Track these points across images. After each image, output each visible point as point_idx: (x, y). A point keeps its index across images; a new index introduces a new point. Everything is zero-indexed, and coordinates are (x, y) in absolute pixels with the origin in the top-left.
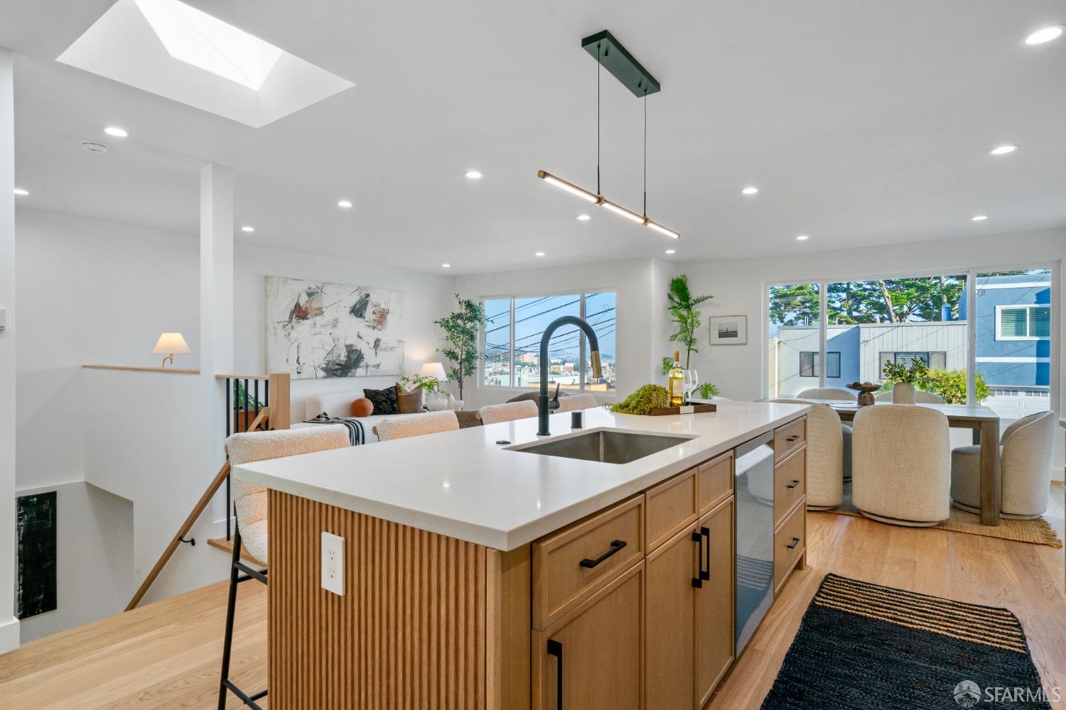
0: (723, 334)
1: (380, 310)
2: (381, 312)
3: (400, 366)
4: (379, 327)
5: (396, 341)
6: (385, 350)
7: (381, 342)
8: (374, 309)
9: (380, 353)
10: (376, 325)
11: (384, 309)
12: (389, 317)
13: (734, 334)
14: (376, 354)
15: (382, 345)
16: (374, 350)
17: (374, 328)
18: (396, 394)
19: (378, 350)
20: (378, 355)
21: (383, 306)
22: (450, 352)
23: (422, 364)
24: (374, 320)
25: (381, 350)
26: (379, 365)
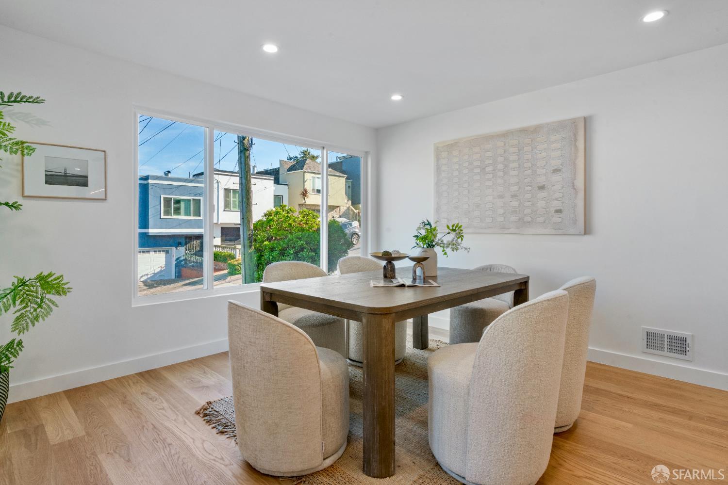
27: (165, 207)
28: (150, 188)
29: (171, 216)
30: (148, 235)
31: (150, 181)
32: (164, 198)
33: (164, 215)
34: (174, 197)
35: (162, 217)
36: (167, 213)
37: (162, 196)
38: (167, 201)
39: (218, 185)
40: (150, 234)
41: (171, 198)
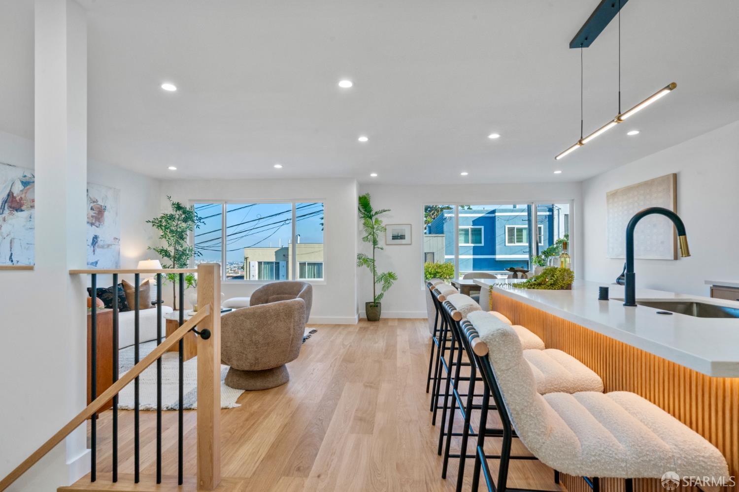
0: (395, 238)
1: (98, 206)
2: (99, 208)
3: (116, 263)
4: (97, 224)
5: (113, 238)
6: (103, 247)
7: (99, 239)
8: (92, 205)
9: (98, 250)
10: (94, 222)
11: (101, 206)
12: (106, 214)
13: (402, 237)
14: (94, 251)
15: (100, 243)
16: (92, 247)
17: (92, 224)
18: (125, 291)
19: (96, 247)
20: (96, 252)
21: (100, 203)
22: (162, 250)
23: (138, 262)
24: (92, 216)
25: (99, 247)
26: (96, 263)
27: (509, 235)
28: (497, 219)
29: (515, 243)
30: (496, 261)
31: (497, 214)
32: (508, 228)
33: (509, 242)
34: (516, 226)
35: (507, 244)
36: (511, 241)
37: (507, 227)
38: (511, 230)
39: (559, 212)
40: (497, 260)
41: (514, 228)
